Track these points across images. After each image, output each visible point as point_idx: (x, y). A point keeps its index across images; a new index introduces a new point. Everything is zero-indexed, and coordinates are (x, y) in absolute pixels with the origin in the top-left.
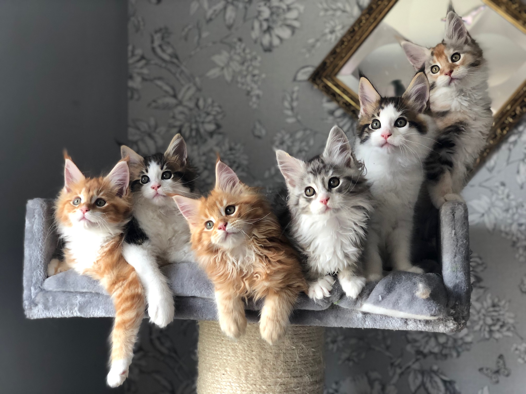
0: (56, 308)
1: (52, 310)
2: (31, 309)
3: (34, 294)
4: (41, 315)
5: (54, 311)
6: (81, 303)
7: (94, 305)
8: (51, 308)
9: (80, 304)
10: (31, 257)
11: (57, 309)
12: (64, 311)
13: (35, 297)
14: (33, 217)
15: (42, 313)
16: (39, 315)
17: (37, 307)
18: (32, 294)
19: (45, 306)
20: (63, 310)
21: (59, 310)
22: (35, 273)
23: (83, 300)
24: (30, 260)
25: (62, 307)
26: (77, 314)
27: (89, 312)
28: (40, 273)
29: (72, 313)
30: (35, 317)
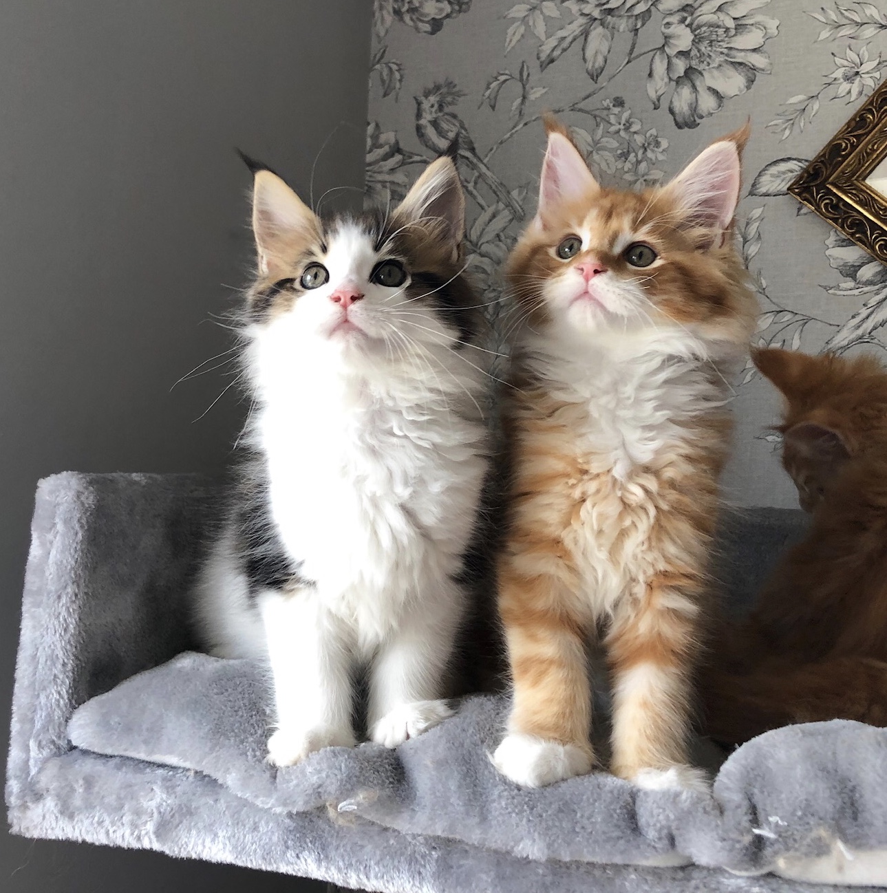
0: (93, 817)
1: (82, 821)
2: (24, 807)
3: (36, 761)
4: (49, 831)
5: (87, 822)
6: (165, 810)
7: (200, 825)
8: (78, 814)
9: (160, 813)
10: (37, 649)
11: (96, 819)
12: (114, 828)
13: (39, 772)
14: (51, 529)
15: (54, 825)
16: (47, 830)
17: (41, 806)
18: (32, 762)
19: (62, 806)
20: (112, 827)
21: (100, 823)
22: (43, 699)
23: (169, 802)
24: (34, 657)
25: (109, 815)
26: (151, 842)
27: (186, 842)
28: (58, 697)
29: (139, 838)
30: (36, 834)
